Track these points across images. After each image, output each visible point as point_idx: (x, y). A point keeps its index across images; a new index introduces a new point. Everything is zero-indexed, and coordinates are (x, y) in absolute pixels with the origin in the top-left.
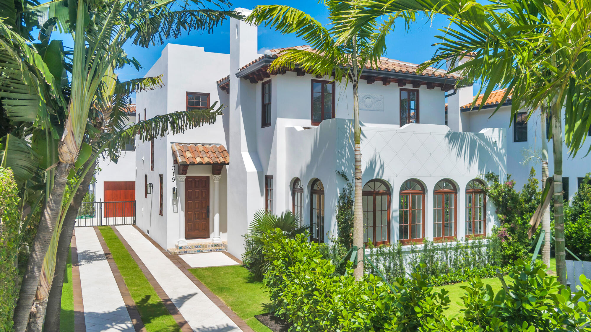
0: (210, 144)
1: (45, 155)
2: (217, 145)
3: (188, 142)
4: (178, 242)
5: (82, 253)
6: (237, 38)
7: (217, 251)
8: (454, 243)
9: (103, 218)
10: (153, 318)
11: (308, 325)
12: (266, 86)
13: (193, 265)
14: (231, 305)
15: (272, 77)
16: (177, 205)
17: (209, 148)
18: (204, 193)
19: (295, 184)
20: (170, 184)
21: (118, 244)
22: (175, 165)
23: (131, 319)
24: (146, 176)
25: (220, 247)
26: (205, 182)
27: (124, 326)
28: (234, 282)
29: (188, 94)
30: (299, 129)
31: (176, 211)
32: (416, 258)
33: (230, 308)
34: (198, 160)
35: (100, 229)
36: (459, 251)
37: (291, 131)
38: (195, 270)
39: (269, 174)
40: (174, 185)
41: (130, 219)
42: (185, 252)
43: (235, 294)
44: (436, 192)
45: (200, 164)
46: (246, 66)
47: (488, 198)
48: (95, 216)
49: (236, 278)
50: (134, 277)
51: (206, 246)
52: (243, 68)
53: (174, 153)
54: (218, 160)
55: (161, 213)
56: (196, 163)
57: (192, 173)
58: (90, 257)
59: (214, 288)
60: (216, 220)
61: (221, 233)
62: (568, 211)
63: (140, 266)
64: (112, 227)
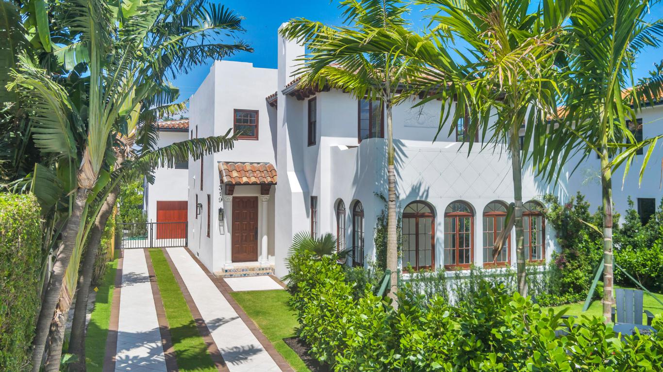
0: (259, 163)
1: (68, 182)
2: (266, 164)
3: (235, 161)
4: (224, 265)
5: (126, 275)
6: (284, 53)
7: (264, 274)
8: (504, 269)
9: (154, 240)
10: (184, 339)
11: (323, 346)
12: (313, 103)
13: (235, 289)
14: (263, 329)
15: (317, 94)
16: (223, 226)
17: (256, 167)
18: (252, 214)
19: (339, 205)
20: (217, 204)
21: (165, 266)
22: (222, 185)
23: (162, 339)
24: (197, 196)
25: (268, 271)
26: (252, 203)
27: (154, 345)
28: (272, 306)
29: (236, 111)
30: (343, 148)
31: (222, 232)
32: (461, 284)
33: (261, 331)
34: (245, 180)
35: (150, 251)
36: (510, 277)
37: (335, 150)
38: (236, 294)
39: (314, 194)
40: (221, 205)
41: (182, 241)
42: (231, 276)
43: (270, 318)
44: (485, 214)
45: (247, 184)
46: (291, 83)
47: (546, 221)
48: (147, 237)
49: (276, 302)
50: (173, 299)
51: (253, 269)
52: (288, 85)
53: (220, 172)
54: (265, 180)
55: (209, 235)
56: (242, 183)
57: (239, 193)
58: (134, 279)
59: (251, 311)
60: (264, 242)
61: (270, 256)
62: (643, 236)
63: (182, 289)
64: (163, 249)
